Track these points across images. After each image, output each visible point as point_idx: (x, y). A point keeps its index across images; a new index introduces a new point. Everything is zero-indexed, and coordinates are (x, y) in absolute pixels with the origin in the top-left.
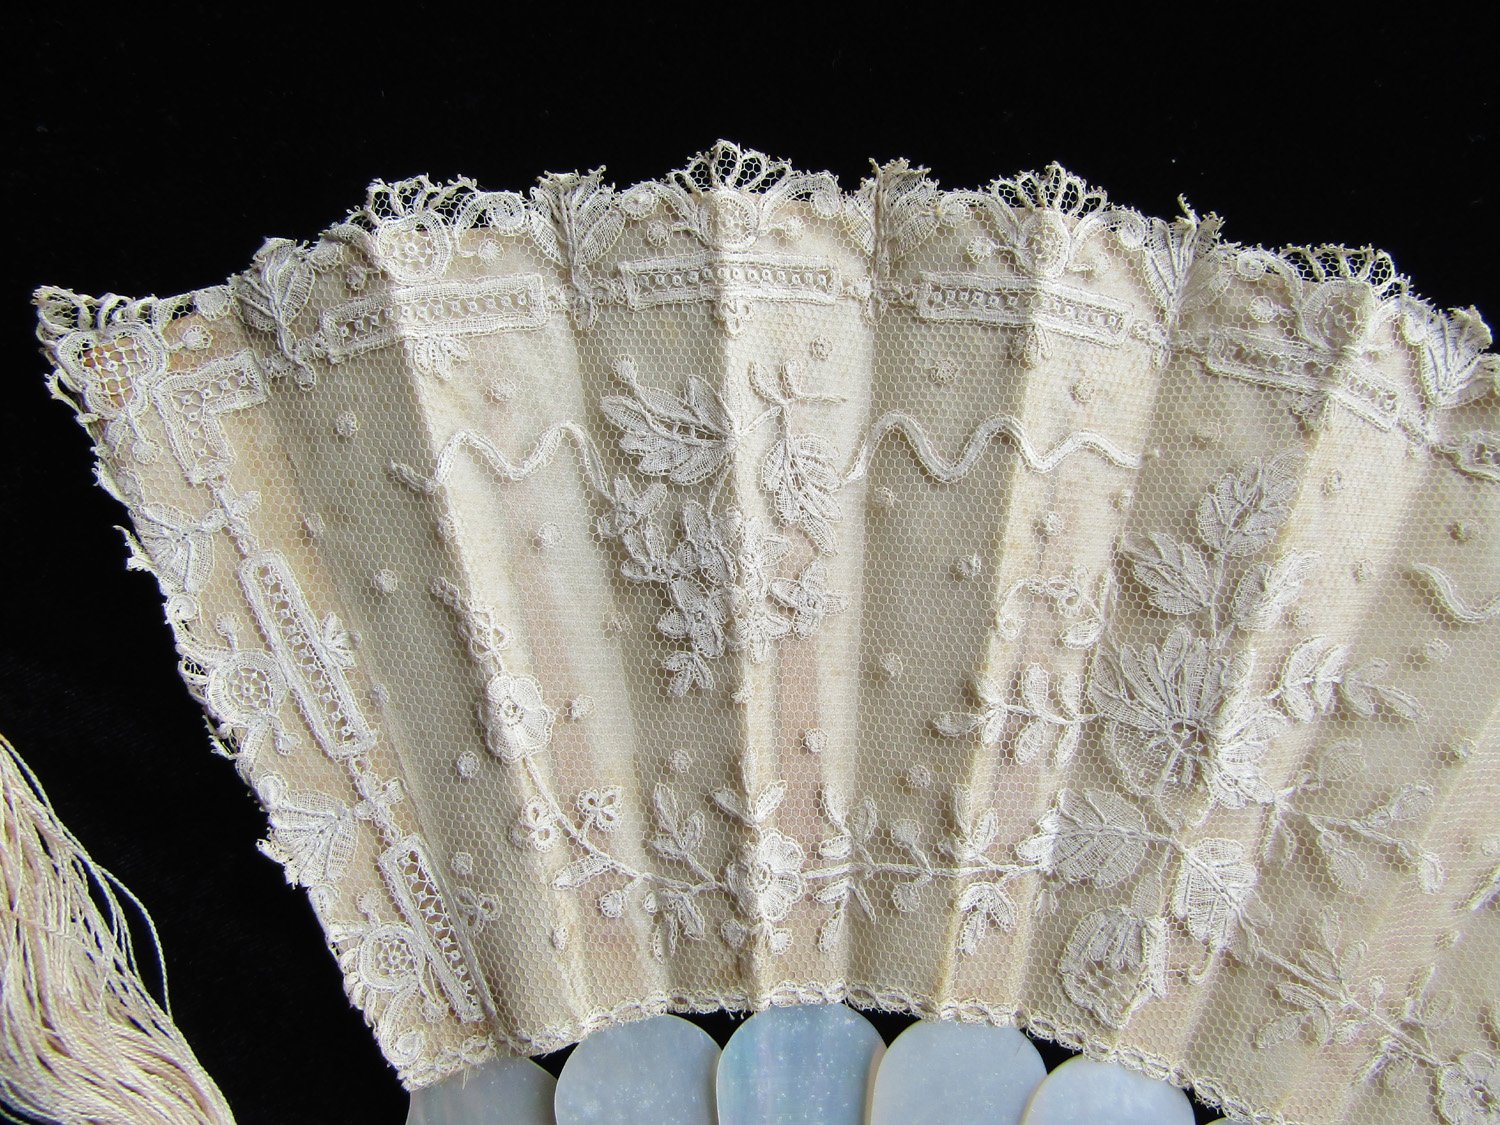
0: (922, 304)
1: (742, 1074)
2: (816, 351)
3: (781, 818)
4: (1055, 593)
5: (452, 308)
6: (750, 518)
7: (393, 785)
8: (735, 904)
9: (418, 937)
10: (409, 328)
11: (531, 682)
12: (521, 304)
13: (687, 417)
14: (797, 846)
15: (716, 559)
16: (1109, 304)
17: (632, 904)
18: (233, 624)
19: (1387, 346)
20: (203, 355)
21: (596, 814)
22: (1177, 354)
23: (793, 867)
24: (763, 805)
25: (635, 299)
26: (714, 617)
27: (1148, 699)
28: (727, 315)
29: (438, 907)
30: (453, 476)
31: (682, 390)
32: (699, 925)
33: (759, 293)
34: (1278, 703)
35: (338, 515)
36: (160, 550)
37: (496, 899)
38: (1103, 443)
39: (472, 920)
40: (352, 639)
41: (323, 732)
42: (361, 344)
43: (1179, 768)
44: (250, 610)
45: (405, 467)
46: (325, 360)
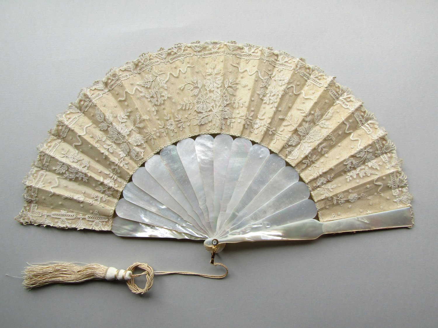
0: (64, 136)
1: (127, 197)
2: (63, 149)
3: (105, 178)
4: (98, 140)
5: (38, 181)
6: (74, 165)
7: (80, 214)
8: (110, 188)
9: (97, 221)
10: (37, 187)
11: (78, 195)
12: (42, 175)
13: (61, 165)
14: (108, 179)
15: (75, 170)
16: (73, 118)
17: (105, 198)
18: (56, 220)
19: (92, 92)
20: (30, 209)
21: (94, 196)
22: (84, 113)
23: (110, 180)
24: (101, 179)
25: (48, 164)
26: (81, 174)
27: (114, 136)
28: (53, 156)
29: (95, 217)
30: (53, 191)
31: (58, 164)
32: (111, 193)
33: (53, 152)
34: (122, 123)
35: (52, 205)
36: (45, 223)
37: (96, 210)
38: (87, 126)
39: (97, 214)
40: (64, 210)
41: (71, 218)
42: (36, 192)
43: (121, 137)
44: (56, 218)
45: (50, 195)
46: (36, 197)
